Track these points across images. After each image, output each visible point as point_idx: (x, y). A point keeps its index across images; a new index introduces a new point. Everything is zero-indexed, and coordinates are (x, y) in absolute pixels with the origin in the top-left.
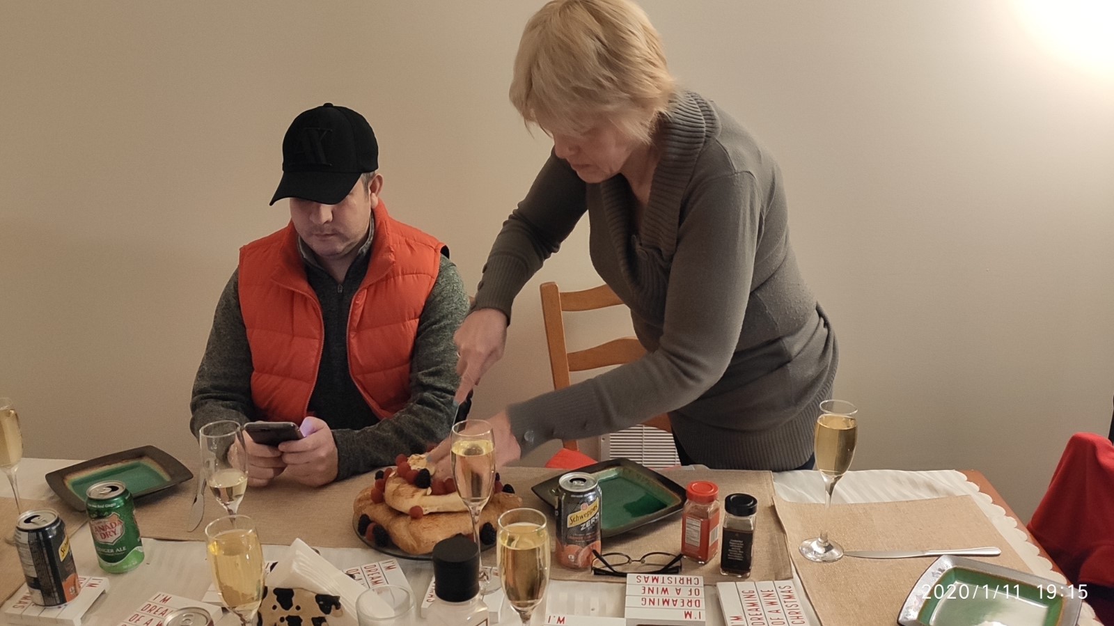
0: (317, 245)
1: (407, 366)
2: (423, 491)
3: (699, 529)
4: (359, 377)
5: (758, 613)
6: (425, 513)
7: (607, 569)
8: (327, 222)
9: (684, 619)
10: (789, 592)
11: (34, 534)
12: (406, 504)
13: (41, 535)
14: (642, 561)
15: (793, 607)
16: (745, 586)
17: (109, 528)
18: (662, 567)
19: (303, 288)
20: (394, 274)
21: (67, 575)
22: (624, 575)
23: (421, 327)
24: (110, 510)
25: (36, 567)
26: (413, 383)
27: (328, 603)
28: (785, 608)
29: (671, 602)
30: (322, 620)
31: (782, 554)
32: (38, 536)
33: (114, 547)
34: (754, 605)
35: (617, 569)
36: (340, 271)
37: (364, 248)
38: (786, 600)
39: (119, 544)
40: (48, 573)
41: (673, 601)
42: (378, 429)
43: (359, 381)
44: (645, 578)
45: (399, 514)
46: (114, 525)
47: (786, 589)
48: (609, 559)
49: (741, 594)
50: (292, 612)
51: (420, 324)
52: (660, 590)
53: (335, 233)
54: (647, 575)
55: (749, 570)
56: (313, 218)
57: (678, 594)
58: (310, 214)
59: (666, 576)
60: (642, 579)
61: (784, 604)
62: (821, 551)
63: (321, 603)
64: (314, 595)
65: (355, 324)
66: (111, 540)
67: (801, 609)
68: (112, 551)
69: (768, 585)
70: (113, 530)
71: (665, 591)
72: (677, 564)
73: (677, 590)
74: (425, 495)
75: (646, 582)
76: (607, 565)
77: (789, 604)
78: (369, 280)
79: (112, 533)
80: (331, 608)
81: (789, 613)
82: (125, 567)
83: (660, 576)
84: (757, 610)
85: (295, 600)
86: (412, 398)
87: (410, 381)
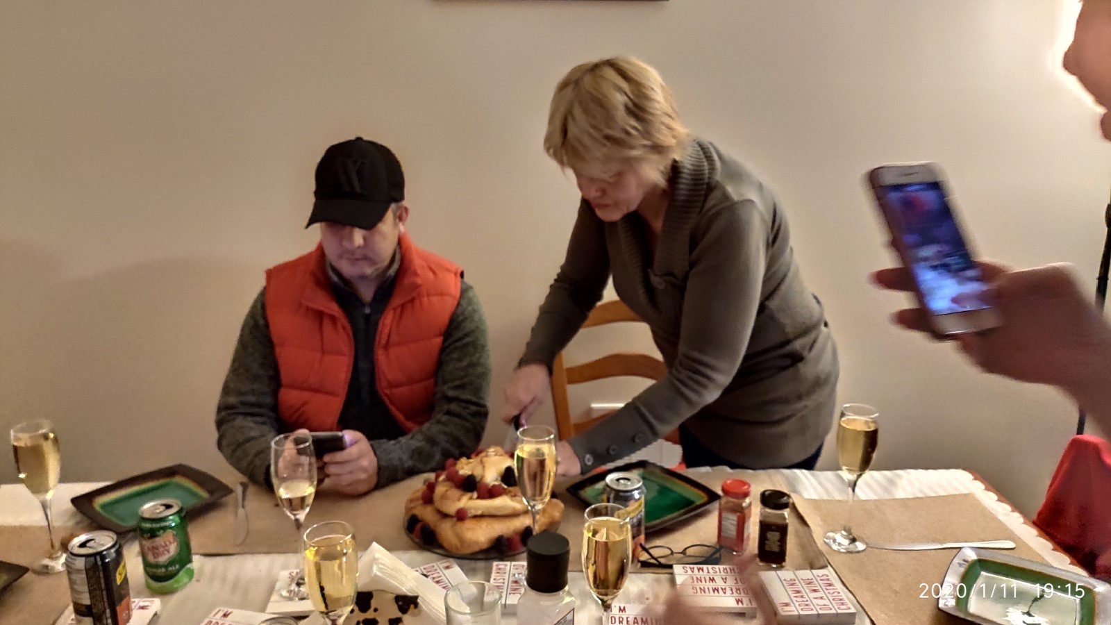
0: (347, 269)
1: (432, 380)
2: (469, 495)
3: (735, 523)
4: (387, 391)
5: (805, 599)
6: (470, 515)
7: (653, 561)
8: (359, 247)
9: (737, 606)
10: (828, 580)
11: (93, 559)
12: (452, 508)
13: (98, 558)
14: (684, 552)
15: (836, 594)
16: (786, 574)
17: (163, 547)
18: (704, 559)
19: (333, 308)
20: (420, 296)
21: (122, 598)
22: (670, 567)
23: (446, 344)
24: (164, 528)
25: (89, 593)
26: (438, 396)
27: (407, 603)
28: (829, 595)
29: (720, 591)
30: (399, 620)
31: (811, 545)
32: (96, 560)
33: (166, 566)
34: (798, 592)
35: (663, 561)
36: (367, 293)
37: (392, 272)
38: (828, 588)
39: (171, 563)
40: (103, 599)
41: (722, 589)
42: (412, 438)
43: (386, 395)
44: (691, 568)
45: (445, 516)
46: (168, 543)
47: (825, 577)
48: (655, 552)
49: (784, 582)
50: (370, 615)
51: (444, 341)
52: (708, 579)
53: (366, 258)
54: (692, 566)
55: (784, 560)
56: (346, 244)
57: (725, 583)
58: (341, 239)
59: (710, 567)
60: (689, 570)
61: (826, 592)
62: (846, 542)
63: (400, 603)
64: (394, 596)
65: (384, 341)
66: (163, 559)
67: (844, 597)
68: (163, 570)
69: (806, 574)
70: (166, 548)
71: (712, 580)
72: (717, 555)
73: (723, 579)
74: (471, 498)
75: (693, 572)
76: (653, 557)
77: (831, 592)
78: (396, 301)
79: (166, 552)
80: (409, 608)
81: (833, 600)
82: (175, 586)
83: (705, 567)
84: (802, 597)
85: (374, 603)
86: (437, 409)
87: (435, 394)
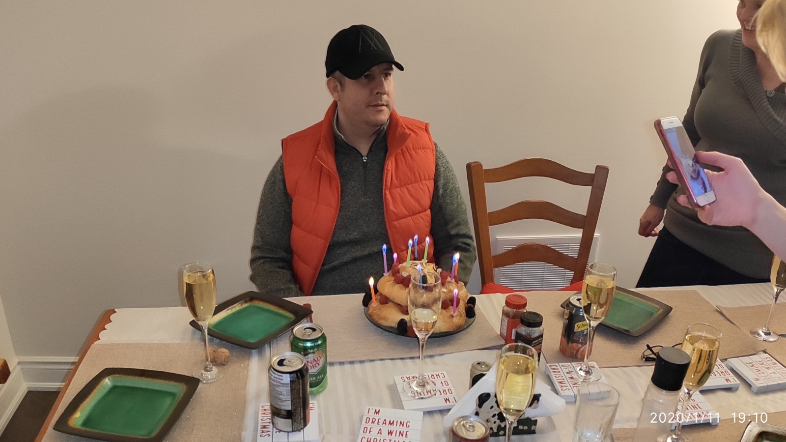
5: (765, 375)
7: (653, 356)
11: (294, 376)
13: (299, 374)
17: (316, 361)
25: (292, 401)
32: (297, 376)
33: (316, 376)
37: (385, 128)
39: (319, 373)
46: (319, 358)
49: (747, 365)
65: (388, 185)
66: (316, 370)
70: (318, 362)
76: (654, 353)
79: (317, 365)
82: (320, 390)
84: (763, 373)
